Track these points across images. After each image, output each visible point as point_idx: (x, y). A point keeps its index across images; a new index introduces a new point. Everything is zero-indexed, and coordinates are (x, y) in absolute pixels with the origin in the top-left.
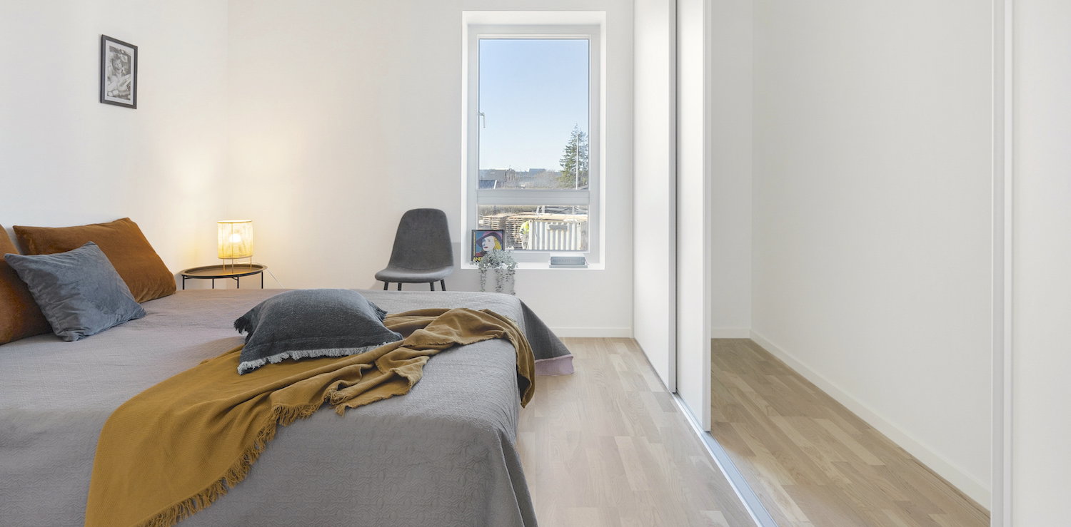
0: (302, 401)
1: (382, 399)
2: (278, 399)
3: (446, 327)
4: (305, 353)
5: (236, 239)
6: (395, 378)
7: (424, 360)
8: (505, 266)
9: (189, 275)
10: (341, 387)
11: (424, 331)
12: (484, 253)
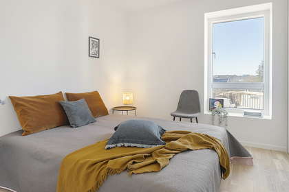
0: (118, 167)
1: (147, 172)
2: (110, 164)
3: (187, 141)
4: (129, 144)
5: (128, 98)
6: (156, 163)
7: (171, 156)
8: (223, 114)
9: (115, 109)
10: (134, 163)
11: (176, 142)
12: (214, 108)
